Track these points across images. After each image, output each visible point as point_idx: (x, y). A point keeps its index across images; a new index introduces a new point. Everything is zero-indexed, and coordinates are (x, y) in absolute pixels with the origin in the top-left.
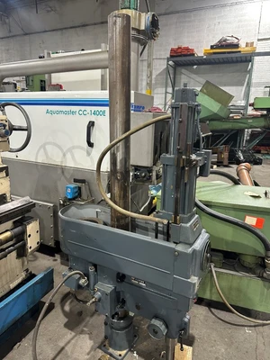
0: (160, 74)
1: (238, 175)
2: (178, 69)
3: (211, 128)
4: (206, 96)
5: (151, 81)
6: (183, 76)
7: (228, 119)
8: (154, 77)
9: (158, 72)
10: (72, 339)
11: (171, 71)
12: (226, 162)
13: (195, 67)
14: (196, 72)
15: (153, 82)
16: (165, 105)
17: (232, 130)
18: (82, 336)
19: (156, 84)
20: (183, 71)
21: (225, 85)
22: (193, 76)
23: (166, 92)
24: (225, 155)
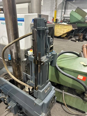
0: (60, 4)
1: (82, 49)
2: (68, 2)
3: (77, 26)
4: (77, 13)
5: (57, 7)
6: (69, 5)
7: (84, 22)
8: (58, 5)
9: (60, 3)
10: (7, 114)
11: (65, 3)
12: (81, 39)
13: (74, 1)
14: (74, 3)
15: (58, 7)
16: (61, 16)
17: (86, 27)
18: (11, 113)
19: (58, 8)
20: (69, 3)
21: (85, 9)
22: (73, 5)
23: (62, 12)
24: (81, 37)
